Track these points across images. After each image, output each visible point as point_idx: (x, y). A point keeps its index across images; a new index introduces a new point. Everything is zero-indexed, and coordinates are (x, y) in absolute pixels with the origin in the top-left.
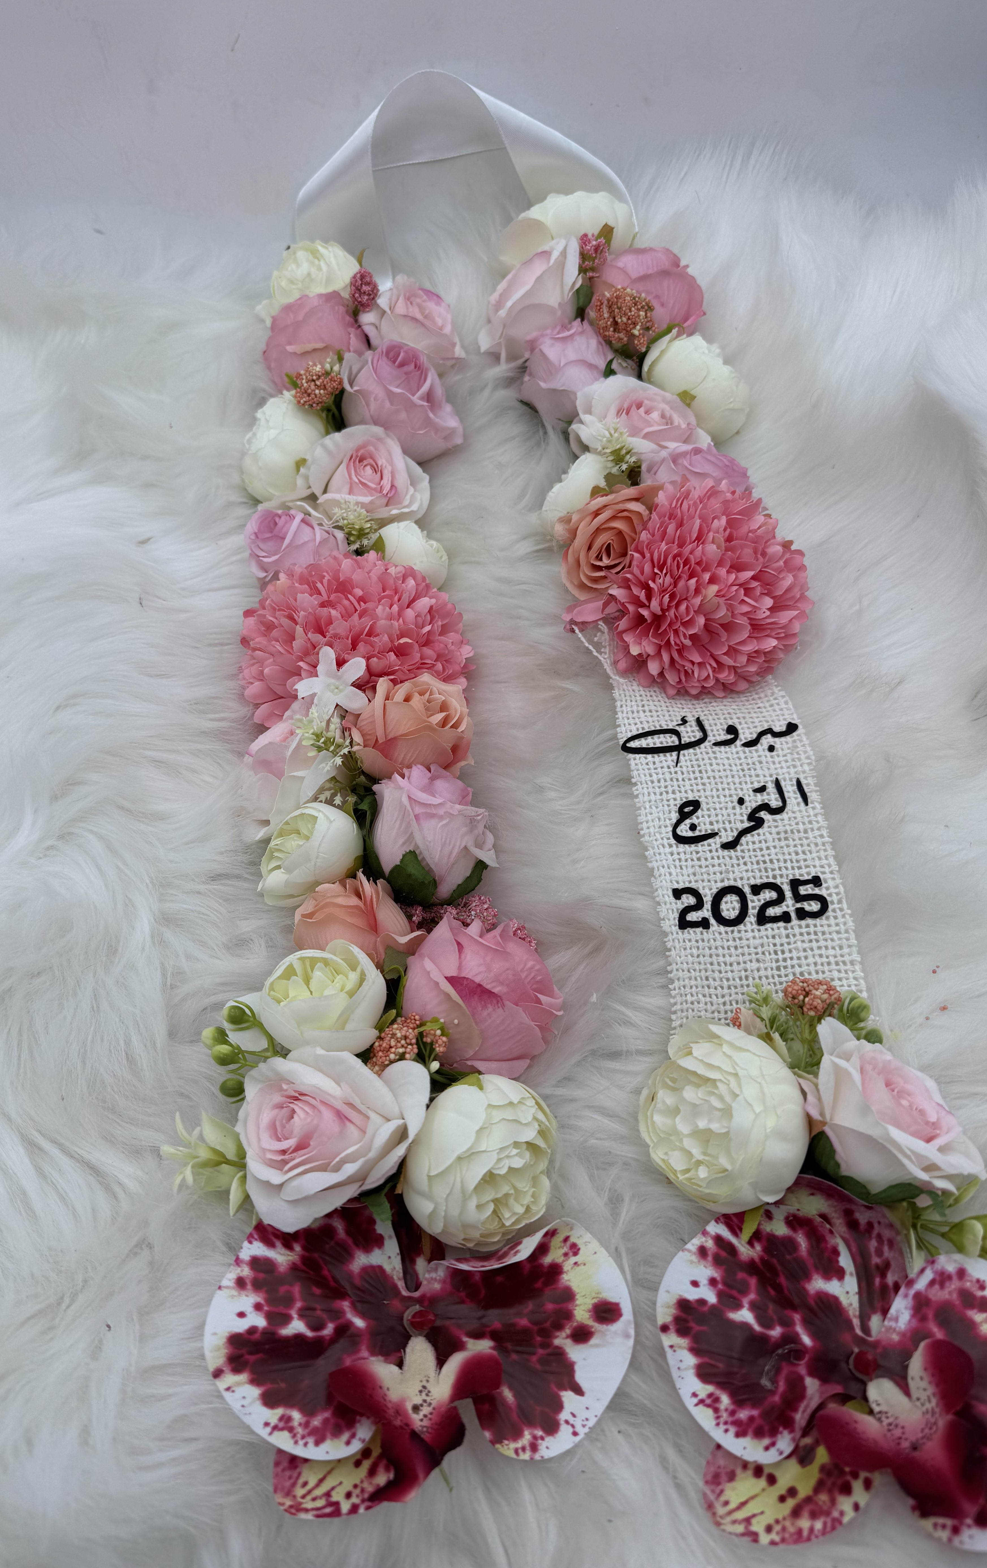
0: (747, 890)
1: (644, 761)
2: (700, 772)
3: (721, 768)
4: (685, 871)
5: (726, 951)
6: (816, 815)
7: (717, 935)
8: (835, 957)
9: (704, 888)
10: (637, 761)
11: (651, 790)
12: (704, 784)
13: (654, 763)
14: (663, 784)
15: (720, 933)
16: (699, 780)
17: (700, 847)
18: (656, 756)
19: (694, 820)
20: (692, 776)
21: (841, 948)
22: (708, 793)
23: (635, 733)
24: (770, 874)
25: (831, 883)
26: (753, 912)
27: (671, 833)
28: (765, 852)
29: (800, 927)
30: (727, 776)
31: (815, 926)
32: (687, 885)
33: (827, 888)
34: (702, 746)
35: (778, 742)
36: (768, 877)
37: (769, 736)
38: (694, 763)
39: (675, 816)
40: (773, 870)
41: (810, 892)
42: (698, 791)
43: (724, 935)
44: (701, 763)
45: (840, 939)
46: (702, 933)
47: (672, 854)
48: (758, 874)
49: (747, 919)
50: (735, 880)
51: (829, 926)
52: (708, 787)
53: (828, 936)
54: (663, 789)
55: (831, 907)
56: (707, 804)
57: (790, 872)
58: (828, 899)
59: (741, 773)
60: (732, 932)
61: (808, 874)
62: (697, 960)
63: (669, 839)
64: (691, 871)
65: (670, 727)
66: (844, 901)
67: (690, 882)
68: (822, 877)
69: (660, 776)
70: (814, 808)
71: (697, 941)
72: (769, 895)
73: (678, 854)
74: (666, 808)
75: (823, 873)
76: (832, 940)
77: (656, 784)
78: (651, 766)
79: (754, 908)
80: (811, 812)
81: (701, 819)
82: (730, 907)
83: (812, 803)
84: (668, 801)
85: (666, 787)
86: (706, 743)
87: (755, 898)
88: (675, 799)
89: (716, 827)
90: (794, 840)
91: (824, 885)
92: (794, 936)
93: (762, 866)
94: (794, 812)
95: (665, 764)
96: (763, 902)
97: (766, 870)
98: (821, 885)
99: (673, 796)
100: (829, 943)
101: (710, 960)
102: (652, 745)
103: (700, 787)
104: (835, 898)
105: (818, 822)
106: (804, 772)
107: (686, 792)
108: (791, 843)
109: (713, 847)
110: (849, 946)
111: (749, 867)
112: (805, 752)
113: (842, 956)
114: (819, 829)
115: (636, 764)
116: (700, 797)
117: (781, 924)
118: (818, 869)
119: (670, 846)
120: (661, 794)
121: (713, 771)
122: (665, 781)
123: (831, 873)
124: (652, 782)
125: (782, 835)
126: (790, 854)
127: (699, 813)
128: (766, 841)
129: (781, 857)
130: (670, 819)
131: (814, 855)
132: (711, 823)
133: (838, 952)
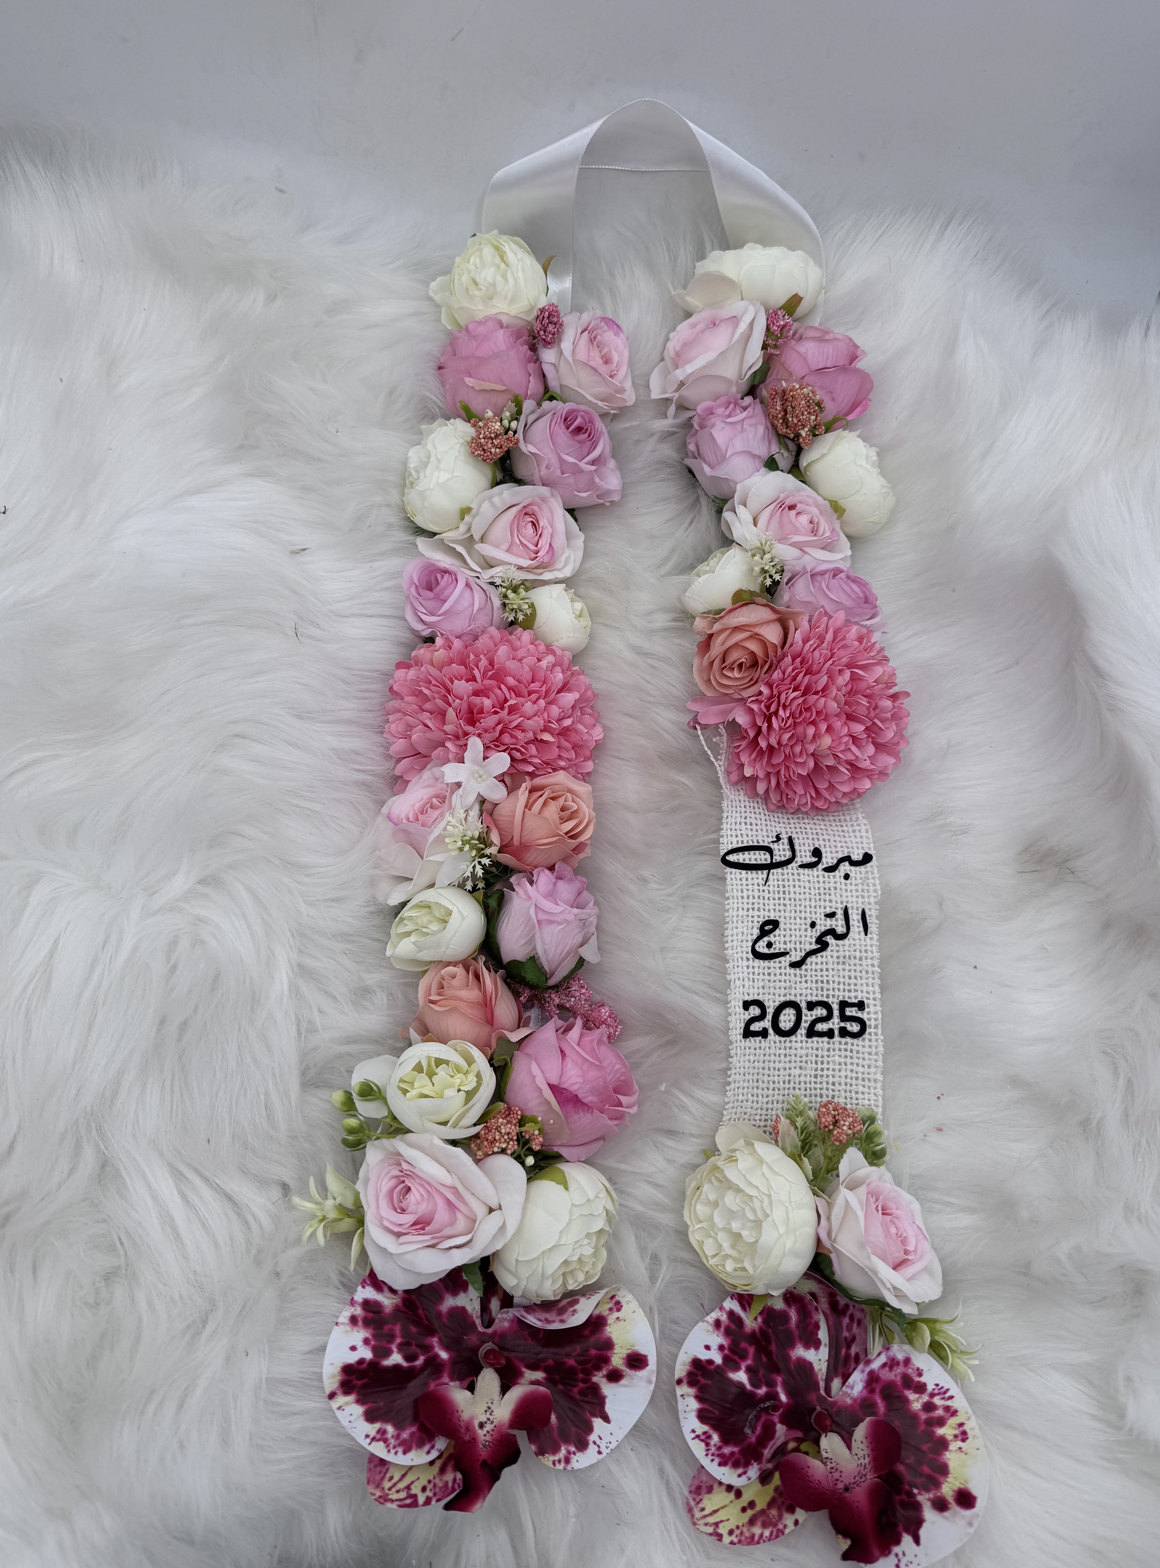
0: (803, 1005)
1: (738, 876)
2: (784, 893)
3: (802, 890)
4: (756, 985)
5: (777, 1058)
6: (871, 946)
7: (772, 1043)
8: (863, 1073)
9: (769, 1000)
10: (733, 876)
11: (740, 905)
12: (785, 905)
13: (747, 879)
14: (751, 900)
15: (775, 1042)
16: (782, 901)
17: (772, 963)
18: (749, 872)
19: (771, 938)
20: (777, 896)
21: (869, 1067)
22: (787, 914)
23: (735, 846)
24: (825, 993)
25: (872, 1009)
26: (804, 1025)
27: (750, 949)
28: (825, 973)
29: (840, 1043)
30: (805, 899)
31: (852, 1045)
32: (756, 997)
33: (869, 1013)
34: (790, 866)
35: (853, 871)
36: (822, 996)
37: (847, 863)
38: (781, 883)
39: (756, 932)
40: (828, 990)
41: (854, 1014)
42: (780, 911)
43: (778, 1044)
44: (786, 884)
45: (870, 1059)
46: (760, 1042)
47: (748, 967)
48: (815, 992)
49: (799, 1031)
50: (795, 995)
51: (863, 1046)
52: (788, 908)
53: (861, 1055)
54: (750, 906)
55: (868, 1030)
56: (785, 924)
57: (841, 993)
58: (868, 1023)
59: (818, 897)
60: (785, 1042)
61: (856, 997)
62: (753, 1065)
63: (747, 953)
64: (761, 984)
65: (766, 844)
66: (880, 1027)
67: (759, 994)
68: (866, 1002)
69: (750, 893)
70: (871, 939)
71: (755, 1049)
72: (820, 1012)
73: (753, 967)
74: (750, 924)
75: (868, 999)
76: (864, 1059)
77: (745, 900)
78: (744, 882)
79: (806, 1021)
80: (868, 942)
81: (777, 938)
82: (787, 1019)
83: (871, 934)
84: (753, 917)
85: (753, 904)
86: (794, 865)
87: (809, 1013)
88: (759, 916)
89: (788, 946)
90: (850, 965)
91: (867, 1010)
92: (834, 1050)
93: (820, 985)
94: (854, 940)
95: (756, 881)
96: (814, 1017)
97: (822, 990)
98: (864, 1009)
99: (758, 913)
100: (861, 1061)
101: (763, 1065)
102: (747, 862)
103: (782, 908)
104: (873, 1023)
105: (872, 952)
106: (869, 904)
107: (769, 910)
108: (847, 967)
109: (783, 964)
110: (876, 1067)
111: (809, 985)
112: (874, 885)
113: (869, 1074)
114: (872, 959)
115: (732, 879)
116: (780, 917)
117: (825, 1039)
118: (865, 994)
119: (748, 959)
120: (748, 910)
121: (795, 893)
122: (754, 898)
123: (874, 999)
124: (742, 897)
125: (841, 960)
126: (844, 977)
127: (777, 932)
128: (827, 963)
129: (836, 979)
130: (752, 935)
131: (864, 981)
132: (785, 943)
133: (866, 1070)
